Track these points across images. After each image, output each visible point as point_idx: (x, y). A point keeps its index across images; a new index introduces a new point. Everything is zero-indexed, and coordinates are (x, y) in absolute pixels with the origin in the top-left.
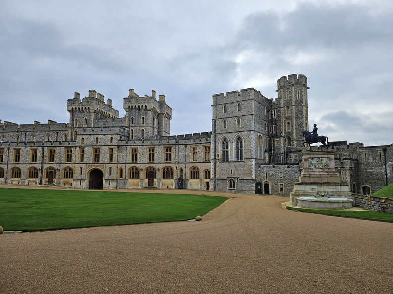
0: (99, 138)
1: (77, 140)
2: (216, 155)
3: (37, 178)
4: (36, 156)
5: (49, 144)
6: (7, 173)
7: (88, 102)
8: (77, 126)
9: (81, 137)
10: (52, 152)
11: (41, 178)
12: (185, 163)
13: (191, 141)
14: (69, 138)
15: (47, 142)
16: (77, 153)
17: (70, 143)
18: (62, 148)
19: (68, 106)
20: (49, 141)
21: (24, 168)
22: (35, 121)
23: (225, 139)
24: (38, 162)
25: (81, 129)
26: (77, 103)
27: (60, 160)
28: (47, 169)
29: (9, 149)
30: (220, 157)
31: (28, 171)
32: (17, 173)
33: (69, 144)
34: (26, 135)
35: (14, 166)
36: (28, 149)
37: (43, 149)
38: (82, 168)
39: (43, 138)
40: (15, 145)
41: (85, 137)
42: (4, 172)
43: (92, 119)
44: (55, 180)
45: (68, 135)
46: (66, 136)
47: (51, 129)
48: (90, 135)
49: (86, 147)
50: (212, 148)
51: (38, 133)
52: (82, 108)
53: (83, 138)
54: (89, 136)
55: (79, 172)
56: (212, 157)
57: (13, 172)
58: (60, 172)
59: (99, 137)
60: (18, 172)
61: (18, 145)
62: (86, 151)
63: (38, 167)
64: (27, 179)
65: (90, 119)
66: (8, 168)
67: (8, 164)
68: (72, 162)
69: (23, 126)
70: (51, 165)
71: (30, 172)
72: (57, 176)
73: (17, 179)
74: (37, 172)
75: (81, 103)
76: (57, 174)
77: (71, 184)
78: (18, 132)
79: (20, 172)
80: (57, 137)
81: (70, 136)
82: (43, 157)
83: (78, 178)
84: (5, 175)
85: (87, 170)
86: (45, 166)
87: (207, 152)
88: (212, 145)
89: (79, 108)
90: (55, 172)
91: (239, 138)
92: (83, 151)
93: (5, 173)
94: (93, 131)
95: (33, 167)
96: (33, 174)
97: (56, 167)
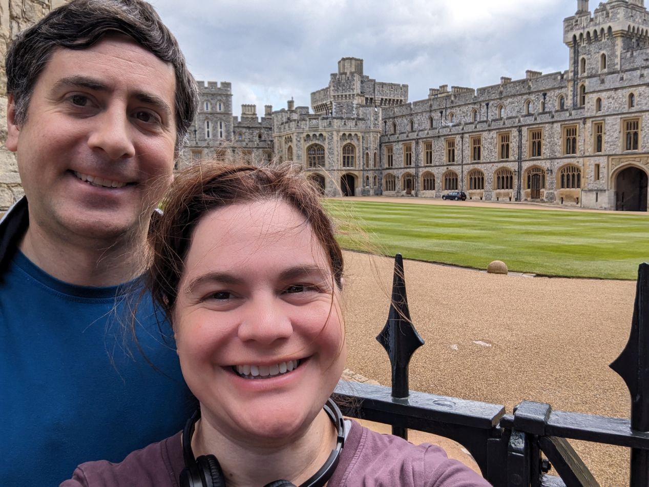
0: (636, 94)
1: (587, 106)
3: (511, 188)
4: (508, 145)
5: (530, 120)
6: (462, 180)
7: (608, 14)
8: (585, 74)
9: (595, 97)
10: (537, 136)
11: (519, 188)
14: (569, 103)
15: (526, 116)
16: (587, 134)
17: (573, 112)
18: (555, 125)
19: (566, 32)
20: (529, 115)
21: (489, 172)
22: (502, 78)
24: (511, 158)
25: (594, 79)
26: (584, 21)
27: (553, 151)
28: (529, 170)
29: (462, 138)
31: (496, 176)
32: (477, 181)
33: (570, 115)
34: (487, 108)
35: (472, 167)
36: (494, 134)
37: (520, 131)
38: (598, 166)
39: (517, 109)
40: (471, 128)
41: (603, 95)
42: (457, 179)
43: (618, 53)
44: (544, 192)
45: (567, 96)
46: (562, 98)
47: (532, 90)
48: (616, 89)
49: (607, 118)
51: (510, 100)
52: (595, 31)
53: (599, 100)
54: (612, 93)
55: (593, 174)
57: (471, 179)
58: (554, 175)
59: (636, 91)
60: (479, 179)
61: (476, 127)
62: (607, 127)
63: (512, 166)
64: (495, 191)
65: (613, 54)
66: (462, 172)
67: (462, 165)
68: (578, 154)
69: (482, 91)
70: (536, 163)
71: (498, 178)
72: (547, 184)
73: (478, 191)
74: (511, 178)
75: (592, 20)
76: (548, 178)
77: (577, 200)
78: (475, 103)
79: (483, 179)
80: (544, 104)
81: (570, 97)
82: (520, 147)
83: (590, 187)
84: (460, 184)
85: (609, 169)
86: (526, 165)
89: (588, 33)
90: (544, 177)
92: (599, 128)
93: (459, 180)
94: (622, 79)
95: (503, 167)
96: (505, 180)
97: (545, 165)
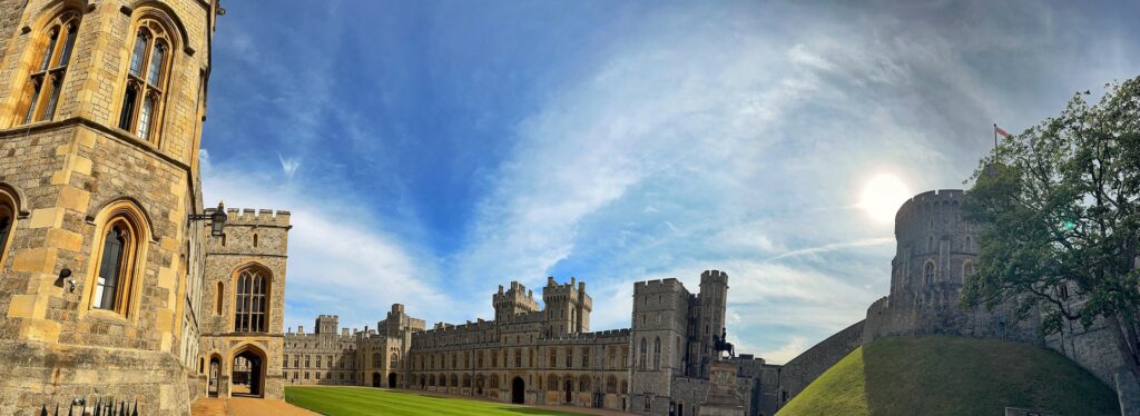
1: (501, 340)
2: (635, 362)
3: (470, 386)
4: (468, 360)
7: (510, 295)
9: (504, 336)
10: (481, 355)
11: (473, 388)
12: (603, 370)
13: (609, 340)
14: (494, 338)
16: (501, 356)
18: (489, 350)
19: (494, 301)
20: (478, 343)
21: (460, 374)
23: (644, 340)
24: (470, 368)
26: (501, 297)
27: (487, 365)
28: (477, 376)
29: (448, 353)
30: (638, 364)
31: (463, 379)
33: (495, 345)
35: (452, 372)
36: (463, 352)
37: (474, 352)
38: (505, 376)
40: (453, 348)
41: (508, 336)
44: (484, 390)
45: (494, 333)
46: (492, 334)
47: (479, 329)
49: (509, 348)
50: (631, 350)
52: (506, 302)
53: (506, 338)
55: (503, 380)
56: (630, 363)
57: (452, 380)
58: (488, 380)
60: (455, 380)
61: (455, 348)
62: (509, 354)
63: (470, 373)
64: (462, 389)
66: (448, 375)
67: (448, 370)
68: (498, 368)
69: (458, 327)
70: (480, 372)
72: (485, 385)
73: (455, 388)
74: (470, 380)
75: (504, 297)
76: (485, 382)
77: (497, 396)
79: (457, 380)
81: (495, 335)
82: (474, 362)
83: (502, 387)
84: (446, 383)
85: (510, 379)
86: (477, 372)
87: (625, 357)
88: (631, 346)
90: (483, 380)
91: (658, 339)
92: (506, 354)
93: (447, 380)
95: (466, 374)
96: (467, 383)
97: (484, 373)
